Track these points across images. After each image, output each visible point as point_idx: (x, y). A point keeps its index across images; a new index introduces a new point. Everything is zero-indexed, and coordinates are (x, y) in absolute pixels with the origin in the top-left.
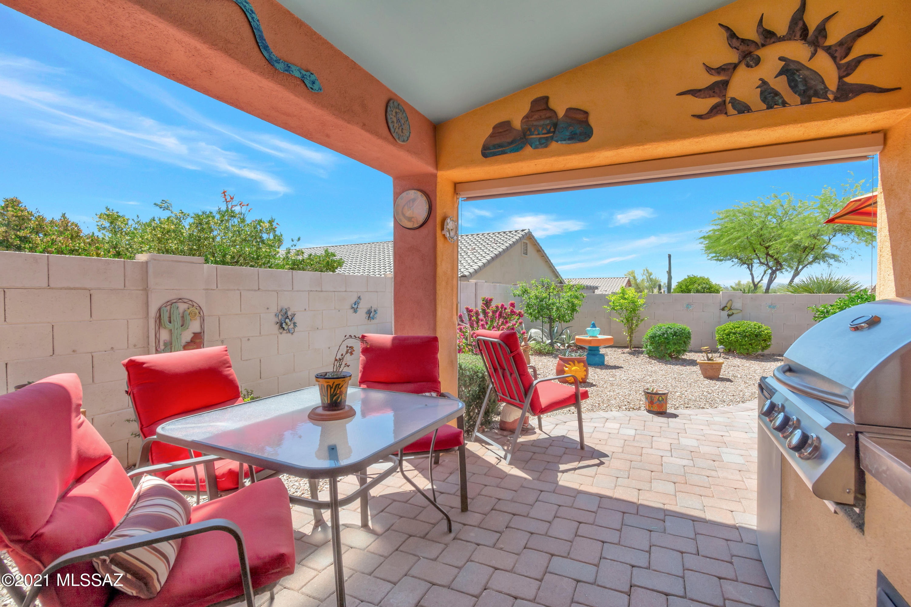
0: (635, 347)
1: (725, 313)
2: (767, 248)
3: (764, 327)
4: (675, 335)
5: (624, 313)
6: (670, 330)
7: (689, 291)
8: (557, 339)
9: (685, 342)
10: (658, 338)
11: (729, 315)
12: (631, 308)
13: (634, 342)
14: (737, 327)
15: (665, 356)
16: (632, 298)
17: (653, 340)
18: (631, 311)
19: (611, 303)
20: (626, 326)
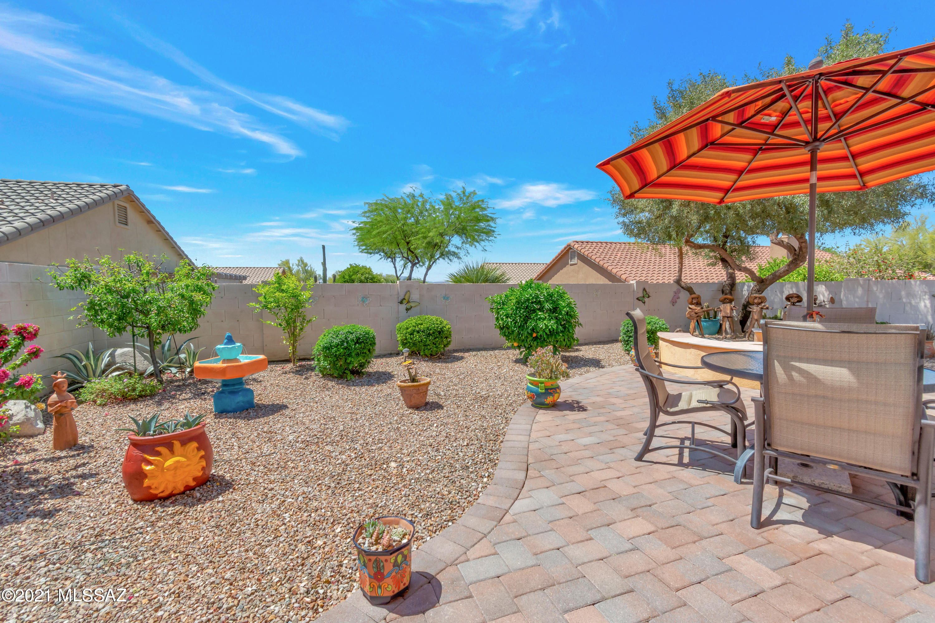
0: (301, 360)
1: (403, 307)
2: (408, 243)
3: (445, 322)
4: (357, 342)
5: (282, 313)
6: (351, 337)
7: (353, 281)
8: (170, 362)
9: (369, 350)
10: (335, 349)
11: (407, 310)
12: (292, 305)
13: (300, 353)
14: (419, 324)
15: (345, 373)
16: (294, 289)
17: (327, 351)
18: (292, 309)
19: (261, 299)
20: (286, 331)
